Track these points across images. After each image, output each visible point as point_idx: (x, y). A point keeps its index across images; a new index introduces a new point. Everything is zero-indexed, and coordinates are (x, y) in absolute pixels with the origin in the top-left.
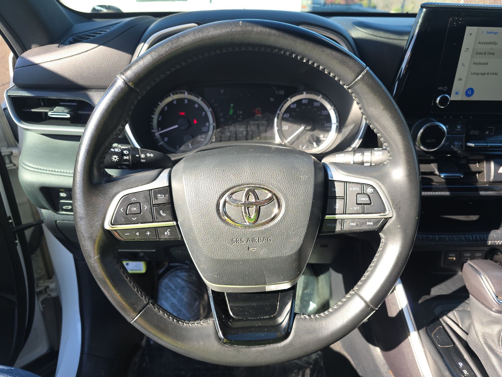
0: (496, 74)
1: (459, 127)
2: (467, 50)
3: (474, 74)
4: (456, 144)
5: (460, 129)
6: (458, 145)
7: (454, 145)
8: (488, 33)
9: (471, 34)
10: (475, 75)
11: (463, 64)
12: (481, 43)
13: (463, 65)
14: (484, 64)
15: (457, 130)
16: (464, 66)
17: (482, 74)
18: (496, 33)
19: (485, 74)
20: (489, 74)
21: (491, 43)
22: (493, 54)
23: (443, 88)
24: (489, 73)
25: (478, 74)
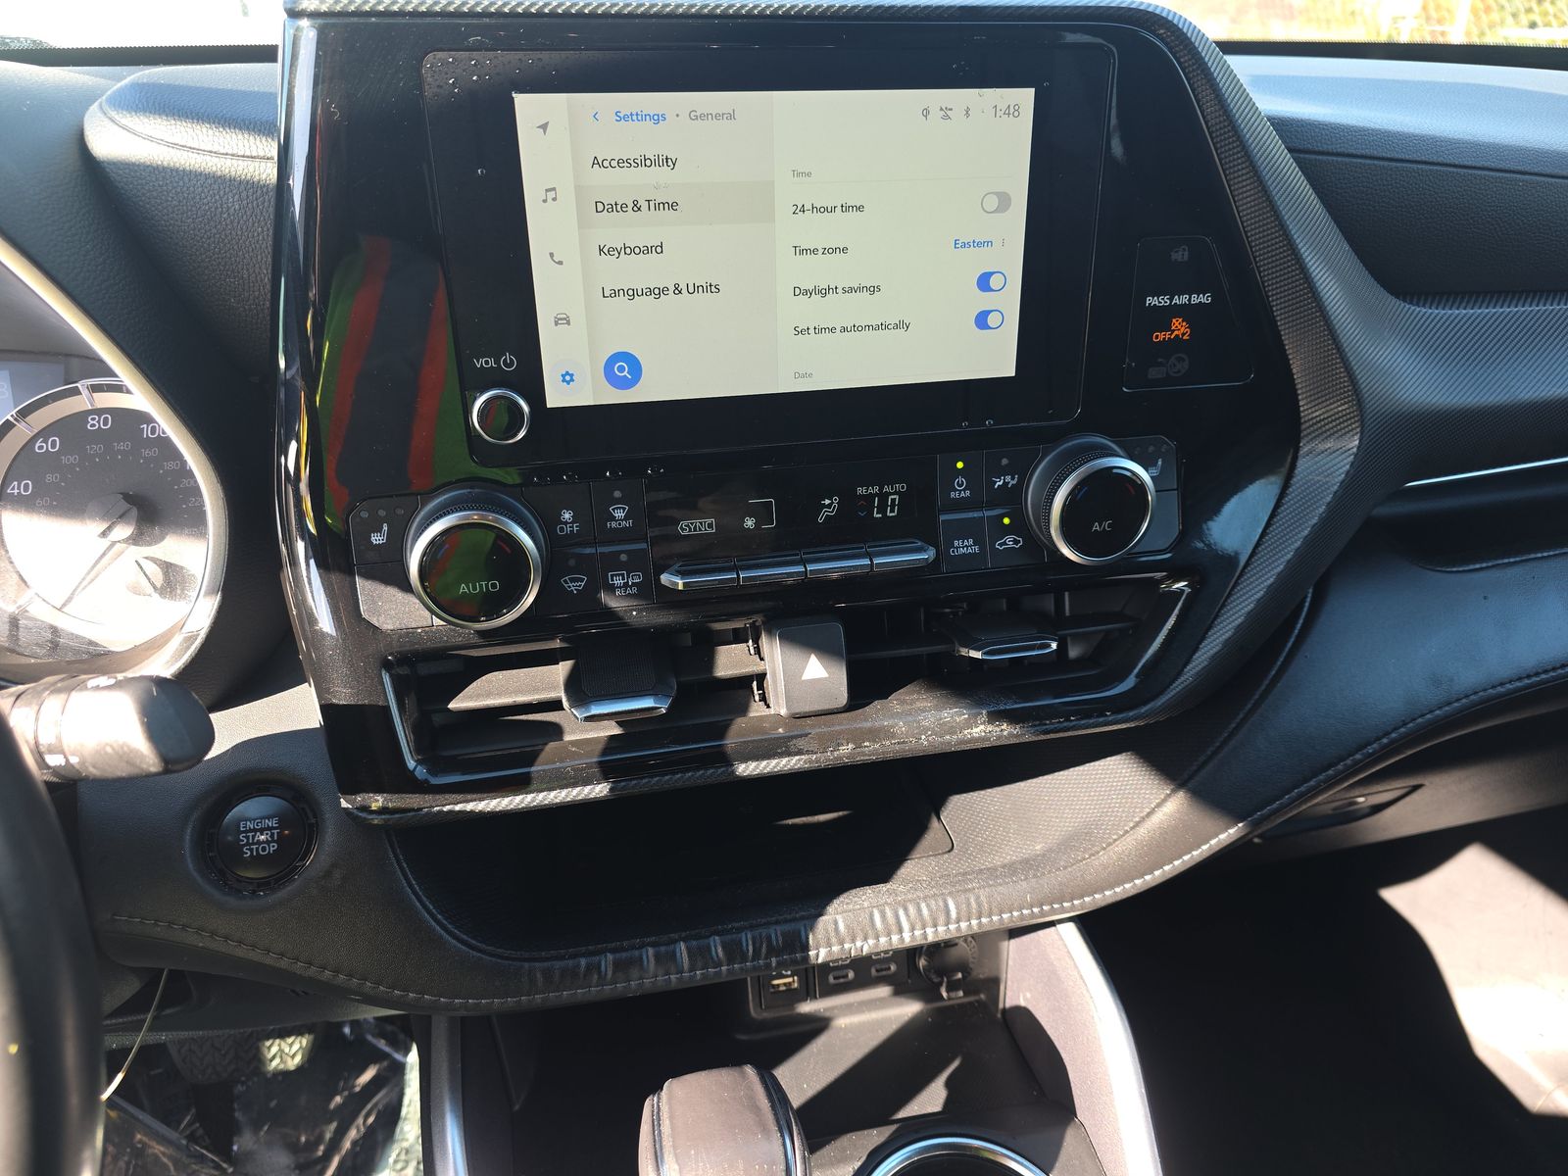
0: (713, 289)
1: (619, 514)
2: (551, 195)
3: (615, 293)
4: (618, 581)
5: (626, 518)
6: (626, 585)
7: (611, 589)
8: (621, 118)
9: (544, 127)
10: (622, 299)
11: (552, 255)
12: (606, 164)
13: (556, 259)
14: (648, 250)
15: (614, 525)
16: (560, 263)
17: (651, 291)
18: (658, 119)
19: (663, 291)
20: (684, 291)
21: (648, 163)
22: (673, 206)
23: (497, 362)
24: (683, 287)
25: (633, 294)
